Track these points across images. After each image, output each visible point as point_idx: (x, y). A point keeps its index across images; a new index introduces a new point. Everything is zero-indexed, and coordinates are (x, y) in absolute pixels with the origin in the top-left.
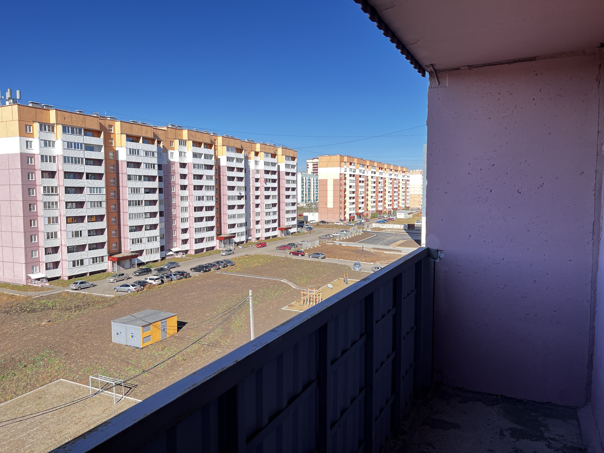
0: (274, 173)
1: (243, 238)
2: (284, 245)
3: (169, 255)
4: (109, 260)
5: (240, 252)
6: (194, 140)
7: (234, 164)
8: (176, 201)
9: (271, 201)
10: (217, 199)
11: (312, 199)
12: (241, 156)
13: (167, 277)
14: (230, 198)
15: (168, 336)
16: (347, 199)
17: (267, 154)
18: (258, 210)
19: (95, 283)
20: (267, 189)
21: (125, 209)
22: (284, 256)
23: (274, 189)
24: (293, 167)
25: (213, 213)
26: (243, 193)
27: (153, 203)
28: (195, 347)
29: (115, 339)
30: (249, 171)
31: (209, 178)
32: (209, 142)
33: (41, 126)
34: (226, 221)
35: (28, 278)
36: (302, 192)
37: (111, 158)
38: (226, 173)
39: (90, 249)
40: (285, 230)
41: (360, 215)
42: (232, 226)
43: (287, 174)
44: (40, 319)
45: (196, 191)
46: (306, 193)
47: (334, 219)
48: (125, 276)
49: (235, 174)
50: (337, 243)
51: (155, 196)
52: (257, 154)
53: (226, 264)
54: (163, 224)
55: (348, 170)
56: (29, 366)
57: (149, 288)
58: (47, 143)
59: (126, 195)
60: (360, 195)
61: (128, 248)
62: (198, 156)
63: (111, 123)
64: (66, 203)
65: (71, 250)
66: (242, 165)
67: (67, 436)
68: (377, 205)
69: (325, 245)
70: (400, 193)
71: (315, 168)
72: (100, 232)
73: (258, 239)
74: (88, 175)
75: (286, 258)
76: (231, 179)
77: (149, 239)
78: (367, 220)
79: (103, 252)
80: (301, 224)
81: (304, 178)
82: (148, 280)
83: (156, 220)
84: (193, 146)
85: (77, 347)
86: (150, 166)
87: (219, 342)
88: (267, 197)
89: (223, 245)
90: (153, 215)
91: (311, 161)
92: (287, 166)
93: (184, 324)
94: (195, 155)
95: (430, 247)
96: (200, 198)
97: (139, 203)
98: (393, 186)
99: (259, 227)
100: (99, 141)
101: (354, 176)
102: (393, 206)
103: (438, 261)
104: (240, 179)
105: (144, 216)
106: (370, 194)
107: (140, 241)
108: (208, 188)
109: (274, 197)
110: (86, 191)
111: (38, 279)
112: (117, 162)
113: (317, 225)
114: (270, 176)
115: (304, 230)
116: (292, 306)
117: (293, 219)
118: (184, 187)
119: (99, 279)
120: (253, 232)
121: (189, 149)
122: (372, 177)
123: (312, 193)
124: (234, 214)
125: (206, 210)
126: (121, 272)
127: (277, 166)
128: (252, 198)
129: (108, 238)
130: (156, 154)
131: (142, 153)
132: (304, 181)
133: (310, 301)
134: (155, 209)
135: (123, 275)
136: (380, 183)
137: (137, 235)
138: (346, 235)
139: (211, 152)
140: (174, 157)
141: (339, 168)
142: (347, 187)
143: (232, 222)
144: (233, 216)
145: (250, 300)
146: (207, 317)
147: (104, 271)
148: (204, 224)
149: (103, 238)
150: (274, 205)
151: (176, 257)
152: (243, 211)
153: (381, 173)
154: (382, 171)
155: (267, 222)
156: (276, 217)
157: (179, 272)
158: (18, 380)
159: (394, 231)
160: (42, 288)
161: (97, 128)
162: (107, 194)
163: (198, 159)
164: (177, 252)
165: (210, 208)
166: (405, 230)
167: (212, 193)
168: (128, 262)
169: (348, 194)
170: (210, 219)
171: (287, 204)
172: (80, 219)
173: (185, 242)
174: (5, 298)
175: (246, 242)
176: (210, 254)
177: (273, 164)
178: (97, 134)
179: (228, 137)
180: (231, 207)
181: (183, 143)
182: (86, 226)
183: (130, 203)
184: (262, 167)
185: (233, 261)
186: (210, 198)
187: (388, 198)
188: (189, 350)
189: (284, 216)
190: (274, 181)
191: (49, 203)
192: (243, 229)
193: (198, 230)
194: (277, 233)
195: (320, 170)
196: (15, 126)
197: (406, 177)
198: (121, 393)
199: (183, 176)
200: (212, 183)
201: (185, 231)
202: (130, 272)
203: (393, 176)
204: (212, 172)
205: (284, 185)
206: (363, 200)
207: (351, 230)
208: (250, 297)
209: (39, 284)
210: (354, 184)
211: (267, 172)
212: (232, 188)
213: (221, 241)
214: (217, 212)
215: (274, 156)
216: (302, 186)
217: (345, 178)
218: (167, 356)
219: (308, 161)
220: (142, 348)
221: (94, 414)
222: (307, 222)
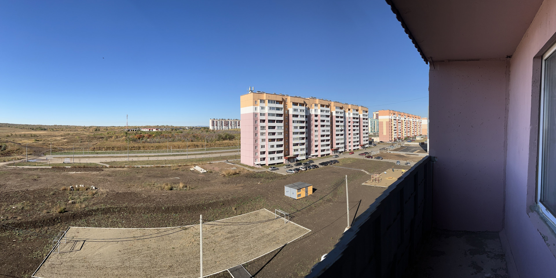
0: (357, 118)
1: (343, 150)
2: (362, 153)
3: (310, 157)
4: (284, 158)
5: (341, 157)
6: (321, 104)
7: (339, 115)
8: (313, 132)
9: (356, 132)
10: (331, 131)
11: (376, 131)
12: (342, 111)
13: (308, 167)
14: (337, 131)
15: (308, 195)
16: (393, 131)
17: (354, 109)
18: (350, 136)
19: (279, 168)
20: (354, 126)
21: (292, 136)
22: (362, 158)
23: (357, 126)
24: (366, 115)
25: (329, 138)
26: (343, 128)
27: (303, 133)
28: (321, 201)
29: (286, 194)
30: (346, 118)
31: (328, 121)
32: (328, 105)
33: (260, 101)
34: (335, 142)
35: (254, 164)
36: (371, 127)
37: (286, 113)
38: (335, 119)
39: (277, 153)
40: (363, 146)
41: (399, 138)
42: (338, 144)
43: (364, 119)
44: (258, 181)
45: (322, 128)
46: (373, 128)
47: (387, 140)
48: (290, 166)
49: (339, 119)
50: (389, 152)
51: (304, 130)
52: (349, 110)
53: (335, 162)
54: (307, 143)
55: (393, 117)
56: (253, 200)
57: (301, 172)
58: (262, 108)
59: (292, 130)
60: (399, 129)
61: (292, 153)
62: (323, 111)
63: (286, 98)
64: (269, 133)
65: (270, 153)
66: (342, 115)
67: (266, 234)
68: (407, 134)
69: (383, 153)
70: (418, 128)
71: (377, 116)
72: (281, 146)
73: (350, 150)
74: (277, 121)
75: (364, 160)
76: (337, 122)
77: (301, 150)
78: (403, 141)
79: (282, 155)
80: (370, 143)
81: (372, 121)
82: (300, 168)
83: (304, 141)
84: (321, 107)
85: (271, 195)
86: (302, 116)
87: (331, 200)
88: (354, 130)
89: (334, 153)
90: (303, 138)
91: (375, 113)
92: (364, 115)
93: (316, 190)
94: (322, 111)
95: (431, 155)
96: (323, 131)
97: (297, 133)
98: (414, 124)
99: (350, 144)
100: (281, 106)
101: (396, 120)
102: (414, 134)
103: (435, 163)
104: (342, 122)
105: (299, 139)
106: (404, 129)
107: (297, 150)
108: (327, 126)
109: (357, 130)
110: (276, 128)
111: (258, 165)
112: (289, 115)
113: (379, 143)
114: (355, 120)
115: (372, 146)
116: (367, 183)
117: (367, 140)
118: (316, 126)
119: (280, 166)
120: (347, 147)
121: (319, 108)
122: (404, 120)
123: (376, 128)
124: (339, 138)
125: (326, 137)
126: (289, 164)
127: (359, 115)
128: (347, 130)
129: (284, 149)
130: (305, 111)
131: (299, 111)
132: (372, 122)
133: (375, 180)
134: (304, 136)
135: (290, 165)
136: (408, 123)
137: (296, 147)
138: (392, 148)
139: (328, 109)
140: (313, 112)
141: (388, 116)
142: (393, 125)
143: (338, 142)
144: (339, 139)
145: (346, 180)
146: (326, 187)
147: (282, 163)
148: (325, 143)
149: (282, 149)
150: (357, 134)
151: (313, 158)
152: (343, 137)
153: (409, 119)
154: (409, 118)
155: (354, 142)
156: (358, 140)
157: (314, 165)
158: (249, 206)
159: (415, 145)
160: (259, 168)
161: (281, 100)
162: (284, 129)
163: (323, 113)
164: (313, 156)
165: (328, 136)
166: (420, 145)
167: (329, 128)
168: (292, 159)
169: (393, 129)
170: (328, 140)
171: (364, 134)
172: (273, 140)
173: (316, 151)
174: (246, 171)
175: (344, 152)
176: (328, 157)
177: (357, 114)
178: (280, 102)
179: (336, 102)
180: (337, 135)
181: (316, 105)
182: (276, 143)
183: (294, 133)
184: (352, 116)
185: (338, 160)
186: (328, 131)
187: (412, 131)
188: (317, 202)
189: (362, 139)
190: (357, 122)
191: (262, 133)
192: (343, 145)
193: (322, 146)
194: (359, 147)
195: (380, 117)
196: (252, 101)
197: (420, 120)
198: (288, 219)
199: (316, 121)
200: (329, 124)
201: (316, 146)
202: (293, 164)
203: (414, 120)
204: (329, 119)
205: (362, 124)
206: (400, 131)
207: (395, 145)
208: (346, 179)
209: (258, 166)
210: (396, 124)
211: (354, 118)
212: (338, 126)
213: (333, 151)
214: (331, 137)
215: (357, 110)
216: (371, 125)
217: (392, 121)
218: (308, 204)
219: (373, 113)
220: (297, 199)
221: (277, 226)
222: (373, 142)
